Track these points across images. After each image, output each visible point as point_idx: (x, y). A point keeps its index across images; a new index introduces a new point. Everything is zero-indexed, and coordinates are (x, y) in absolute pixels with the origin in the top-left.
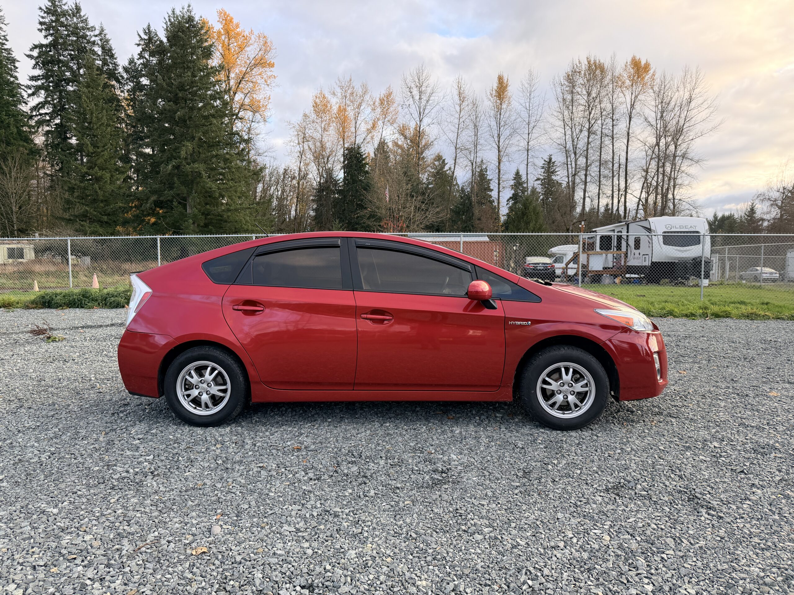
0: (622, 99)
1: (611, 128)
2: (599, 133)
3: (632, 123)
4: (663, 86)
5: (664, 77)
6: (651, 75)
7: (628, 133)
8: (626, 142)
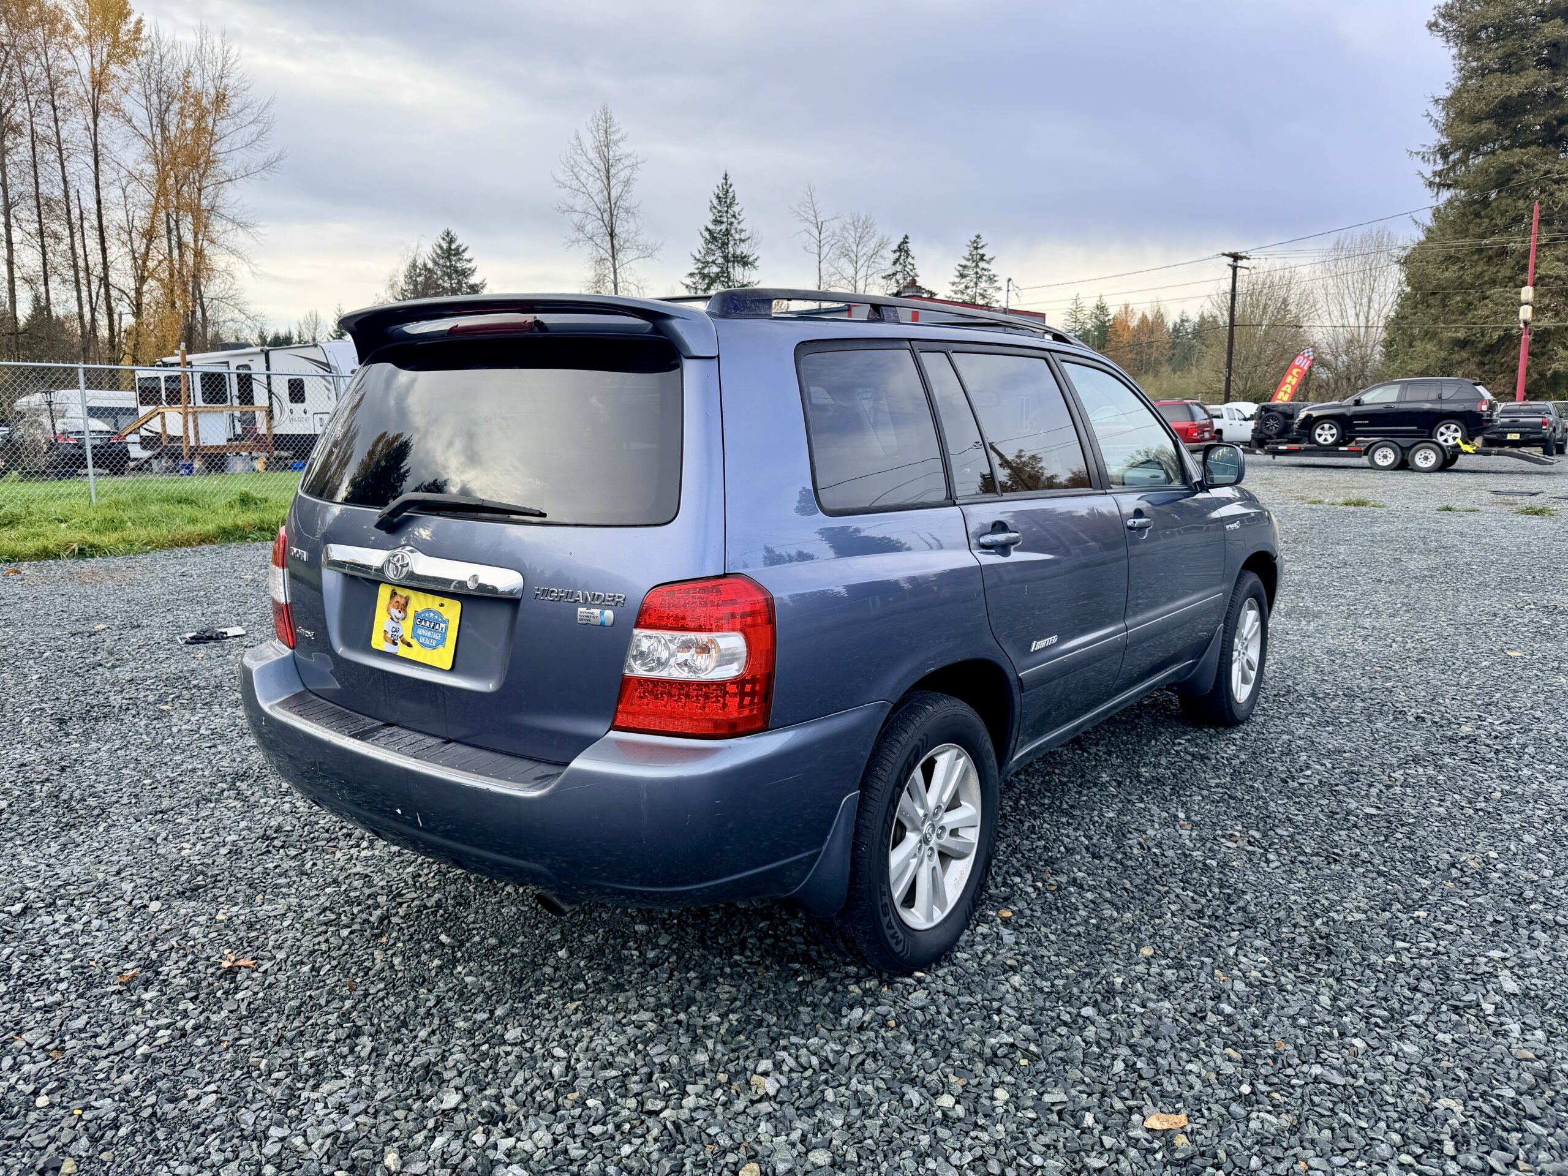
0: (69, 65)
1: (52, 124)
2: (27, 131)
3: (101, 123)
4: (157, 56)
5: (157, 36)
6: (131, 26)
7: (95, 145)
8: (92, 163)
